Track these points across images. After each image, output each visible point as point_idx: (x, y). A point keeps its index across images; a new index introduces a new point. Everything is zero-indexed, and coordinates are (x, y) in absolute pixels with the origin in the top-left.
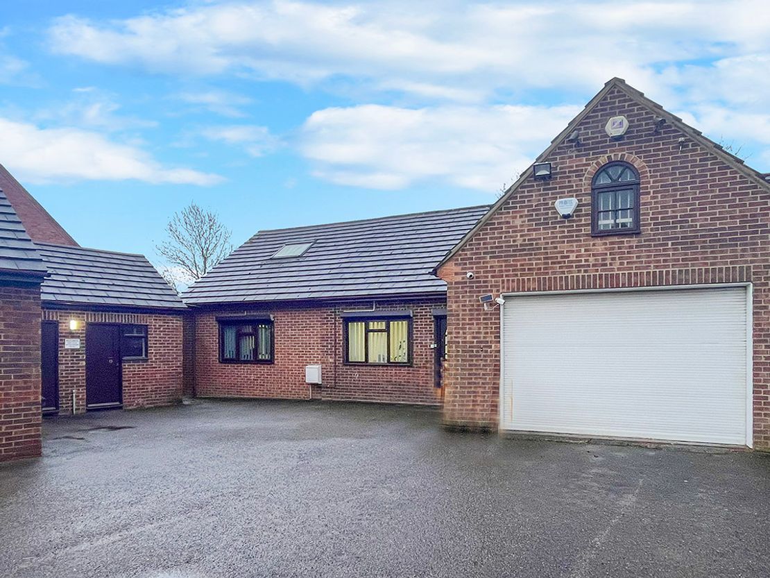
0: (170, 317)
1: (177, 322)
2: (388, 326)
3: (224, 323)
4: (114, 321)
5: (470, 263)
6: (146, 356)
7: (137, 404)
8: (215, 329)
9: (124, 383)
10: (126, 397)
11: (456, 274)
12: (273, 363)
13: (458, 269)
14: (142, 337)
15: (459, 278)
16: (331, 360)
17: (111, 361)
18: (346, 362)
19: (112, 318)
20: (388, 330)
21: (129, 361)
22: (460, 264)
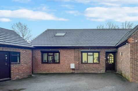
0: (28, 50)
1: (30, 51)
2: (93, 54)
3: (43, 52)
4: (7, 50)
5: (136, 38)
6: (20, 62)
7: (16, 78)
8: (40, 54)
9: (11, 71)
10: (12, 76)
11: (133, 41)
12: (60, 63)
13: (133, 40)
14: (18, 56)
15: (133, 42)
16: (78, 62)
17: (6, 64)
18: (82, 63)
19: (7, 49)
20: (93, 55)
21: (13, 64)
22: (134, 38)
